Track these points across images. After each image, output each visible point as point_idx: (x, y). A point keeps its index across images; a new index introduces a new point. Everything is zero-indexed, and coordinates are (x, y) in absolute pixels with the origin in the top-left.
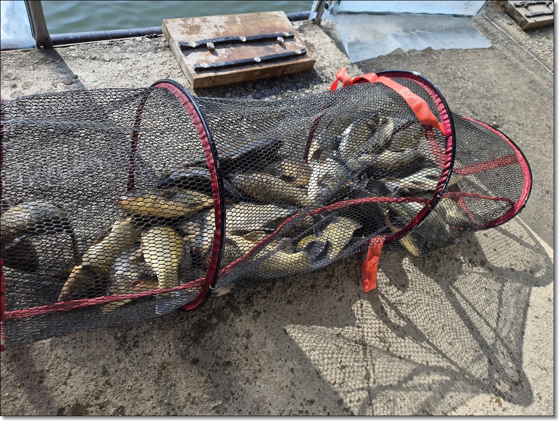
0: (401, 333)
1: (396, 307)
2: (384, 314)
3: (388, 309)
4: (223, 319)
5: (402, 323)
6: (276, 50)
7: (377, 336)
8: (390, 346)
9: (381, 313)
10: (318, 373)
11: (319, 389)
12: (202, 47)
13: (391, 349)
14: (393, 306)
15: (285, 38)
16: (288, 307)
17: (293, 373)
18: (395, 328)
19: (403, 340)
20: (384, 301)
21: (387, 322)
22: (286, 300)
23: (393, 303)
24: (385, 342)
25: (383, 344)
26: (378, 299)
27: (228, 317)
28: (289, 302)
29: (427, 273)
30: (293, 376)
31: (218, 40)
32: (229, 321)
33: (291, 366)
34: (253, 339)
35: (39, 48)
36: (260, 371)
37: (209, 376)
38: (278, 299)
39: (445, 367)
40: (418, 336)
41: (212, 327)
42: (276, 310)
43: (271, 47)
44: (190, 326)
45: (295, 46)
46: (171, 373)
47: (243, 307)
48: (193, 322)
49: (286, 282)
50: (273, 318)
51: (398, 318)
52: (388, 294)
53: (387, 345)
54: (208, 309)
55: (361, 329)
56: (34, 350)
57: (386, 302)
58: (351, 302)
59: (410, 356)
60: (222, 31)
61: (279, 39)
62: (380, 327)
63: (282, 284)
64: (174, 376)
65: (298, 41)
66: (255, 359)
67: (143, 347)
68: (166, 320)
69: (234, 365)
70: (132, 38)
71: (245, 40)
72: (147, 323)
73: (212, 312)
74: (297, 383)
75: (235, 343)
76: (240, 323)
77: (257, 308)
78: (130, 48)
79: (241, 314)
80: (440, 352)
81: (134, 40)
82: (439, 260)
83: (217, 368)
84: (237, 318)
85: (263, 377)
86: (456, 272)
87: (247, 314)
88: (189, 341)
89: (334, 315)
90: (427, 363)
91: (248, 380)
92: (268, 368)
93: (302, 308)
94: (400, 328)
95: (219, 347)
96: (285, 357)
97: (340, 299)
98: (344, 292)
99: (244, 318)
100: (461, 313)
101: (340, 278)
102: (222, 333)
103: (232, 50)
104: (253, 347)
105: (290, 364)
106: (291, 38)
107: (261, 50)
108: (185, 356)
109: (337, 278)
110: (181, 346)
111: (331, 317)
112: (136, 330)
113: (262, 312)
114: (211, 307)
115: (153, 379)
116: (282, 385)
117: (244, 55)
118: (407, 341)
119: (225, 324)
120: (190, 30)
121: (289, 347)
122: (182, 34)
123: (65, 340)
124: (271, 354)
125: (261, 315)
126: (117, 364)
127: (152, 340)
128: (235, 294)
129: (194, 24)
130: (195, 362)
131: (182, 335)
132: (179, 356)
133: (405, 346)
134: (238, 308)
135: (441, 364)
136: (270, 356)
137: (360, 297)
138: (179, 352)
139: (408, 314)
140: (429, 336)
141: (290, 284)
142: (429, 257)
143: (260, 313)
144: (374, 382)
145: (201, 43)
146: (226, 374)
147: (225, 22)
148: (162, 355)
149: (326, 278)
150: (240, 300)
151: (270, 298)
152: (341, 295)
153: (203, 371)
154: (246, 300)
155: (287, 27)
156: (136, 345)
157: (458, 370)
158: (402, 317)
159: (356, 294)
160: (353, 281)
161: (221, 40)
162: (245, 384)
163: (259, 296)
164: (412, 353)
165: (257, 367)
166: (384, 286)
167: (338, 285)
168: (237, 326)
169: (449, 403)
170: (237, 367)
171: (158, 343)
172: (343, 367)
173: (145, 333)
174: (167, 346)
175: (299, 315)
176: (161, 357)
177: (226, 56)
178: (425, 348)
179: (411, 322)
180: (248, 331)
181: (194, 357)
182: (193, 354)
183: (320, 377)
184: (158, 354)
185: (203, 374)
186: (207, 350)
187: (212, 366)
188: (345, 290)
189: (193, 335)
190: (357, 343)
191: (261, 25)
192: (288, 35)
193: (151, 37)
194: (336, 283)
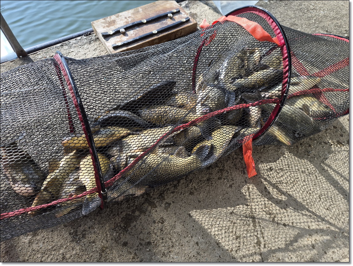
0: (283, 205)
1: (277, 186)
2: (267, 193)
3: (270, 189)
4: (143, 212)
5: (284, 198)
6: (169, 22)
7: (263, 211)
8: (275, 217)
9: (265, 192)
10: (218, 244)
11: (220, 256)
12: (117, 33)
13: (276, 219)
14: (275, 186)
15: (173, 14)
16: (191, 197)
17: (198, 245)
18: (278, 202)
19: (285, 211)
20: (267, 183)
21: (271, 198)
22: (189, 192)
23: (274, 184)
24: (270, 214)
25: (268, 216)
26: (262, 182)
27: (147, 210)
28: (191, 193)
29: (301, 157)
30: (198, 248)
31: (128, 26)
32: (147, 213)
33: (196, 241)
34: (166, 223)
35: (20, 58)
36: (173, 246)
37: (135, 254)
38: (183, 192)
39: (325, 228)
40: (298, 207)
41: (135, 218)
42: (182, 201)
43: (164, 22)
44: (120, 219)
45: (181, 18)
46: (108, 254)
47: (157, 201)
48: (122, 217)
49: (188, 180)
50: (179, 206)
51: (280, 194)
52: (270, 177)
53: (273, 216)
54: (132, 206)
55: (249, 207)
56: (19, 247)
57: (269, 183)
58: (240, 187)
59: (293, 223)
60: (130, 20)
61: (169, 15)
62: (265, 203)
63: (185, 181)
64: (111, 256)
65: (183, 13)
66: (169, 238)
67: (88, 238)
68: (103, 217)
69: (153, 244)
70: (75, 39)
71: (145, 21)
72: (91, 221)
73: (135, 208)
74: (201, 253)
75: (153, 228)
76: (155, 213)
77: (167, 200)
78: (74, 45)
79: (156, 207)
80: (320, 217)
81: (76, 39)
82: (310, 146)
83: (141, 247)
84: (153, 210)
85: (175, 251)
86: (326, 153)
87: (160, 206)
88: (120, 230)
89: (227, 199)
90: (309, 227)
91: (164, 254)
92: (179, 244)
93: (201, 197)
94: (282, 202)
95: (141, 232)
96: (191, 234)
97: (231, 186)
98: (233, 180)
99: (158, 209)
100: (335, 184)
101: (229, 171)
102: (143, 222)
103: (138, 30)
104: (166, 229)
105: (195, 239)
106: (178, 12)
107: (157, 26)
108: (118, 241)
109: (227, 171)
110: (114, 234)
111: (225, 200)
112: (83, 227)
113: (171, 203)
114: (134, 204)
115: (96, 259)
116: (190, 255)
117: (146, 31)
118: (289, 211)
119: (145, 215)
120: (109, 24)
121: (193, 226)
122: (104, 28)
123: (38, 238)
124: (180, 233)
125: (171, 205)
126: (71, 251)
127: (94, 232)
128: (151, 192)
129: (111, 20)
130: (125, 244)
131: (115, 226)
132: (114, 241)
133: (288, 215)
134: (154, 202)
135: (321, 227)
136: (179, 235)
137: (246, 182)
138: (113, 238)
139: (288, 190)
140: (308, 205)
141: (191, 180)
142: (301, 144)
143: (170, 204)
144: (265, 247)
145: (116, 30)
146: (147, 251)
147: (131, 14)
148: (102, 242)
149: (219, 172)
150: (155, 196)
151: (176, 192)
152: (231, 183)
153: (131, 251)
154: (159, 196)
155: (175, 6)
156: (84, 236)
157: (337, 230)
158: (283, 193)
159: (243, 180)
160: (240, 171)
161: (129, 25)
162: (162, 257)
163: (169, 192)
164: (294, 220)
165: (171, 244)
166: (266, 171)
167: (228, 176)
168: (154, 215)
169: (332, 258)
170: (156, 245)
171: (99, 234)
172: (237, 238)
173: (89, 228)
174: (105, 235)
175: (199, 202)
176: (101, 243)
177: (134, 35)
178: (306, 215)
179: (291, 196)
180: (162, 218)
181: (124, 241)
182: (123, 240)
183: (220, 247)
184: (99, 241)
185: (131, 252)
186: (133, 235)
187: (137, 246)
188: (234, 178)
189: (122, 225)
190: (247, 218)
191: (157, 9)
192: (175, 11)
193: (87, 35)
194: (226, 175)
